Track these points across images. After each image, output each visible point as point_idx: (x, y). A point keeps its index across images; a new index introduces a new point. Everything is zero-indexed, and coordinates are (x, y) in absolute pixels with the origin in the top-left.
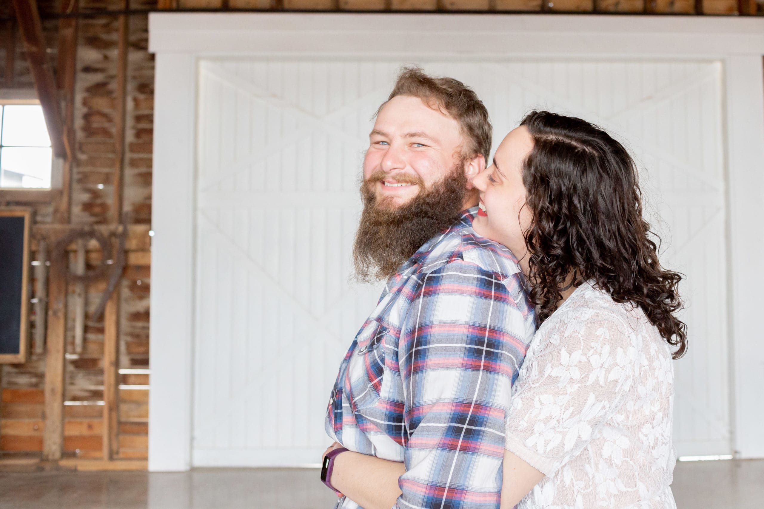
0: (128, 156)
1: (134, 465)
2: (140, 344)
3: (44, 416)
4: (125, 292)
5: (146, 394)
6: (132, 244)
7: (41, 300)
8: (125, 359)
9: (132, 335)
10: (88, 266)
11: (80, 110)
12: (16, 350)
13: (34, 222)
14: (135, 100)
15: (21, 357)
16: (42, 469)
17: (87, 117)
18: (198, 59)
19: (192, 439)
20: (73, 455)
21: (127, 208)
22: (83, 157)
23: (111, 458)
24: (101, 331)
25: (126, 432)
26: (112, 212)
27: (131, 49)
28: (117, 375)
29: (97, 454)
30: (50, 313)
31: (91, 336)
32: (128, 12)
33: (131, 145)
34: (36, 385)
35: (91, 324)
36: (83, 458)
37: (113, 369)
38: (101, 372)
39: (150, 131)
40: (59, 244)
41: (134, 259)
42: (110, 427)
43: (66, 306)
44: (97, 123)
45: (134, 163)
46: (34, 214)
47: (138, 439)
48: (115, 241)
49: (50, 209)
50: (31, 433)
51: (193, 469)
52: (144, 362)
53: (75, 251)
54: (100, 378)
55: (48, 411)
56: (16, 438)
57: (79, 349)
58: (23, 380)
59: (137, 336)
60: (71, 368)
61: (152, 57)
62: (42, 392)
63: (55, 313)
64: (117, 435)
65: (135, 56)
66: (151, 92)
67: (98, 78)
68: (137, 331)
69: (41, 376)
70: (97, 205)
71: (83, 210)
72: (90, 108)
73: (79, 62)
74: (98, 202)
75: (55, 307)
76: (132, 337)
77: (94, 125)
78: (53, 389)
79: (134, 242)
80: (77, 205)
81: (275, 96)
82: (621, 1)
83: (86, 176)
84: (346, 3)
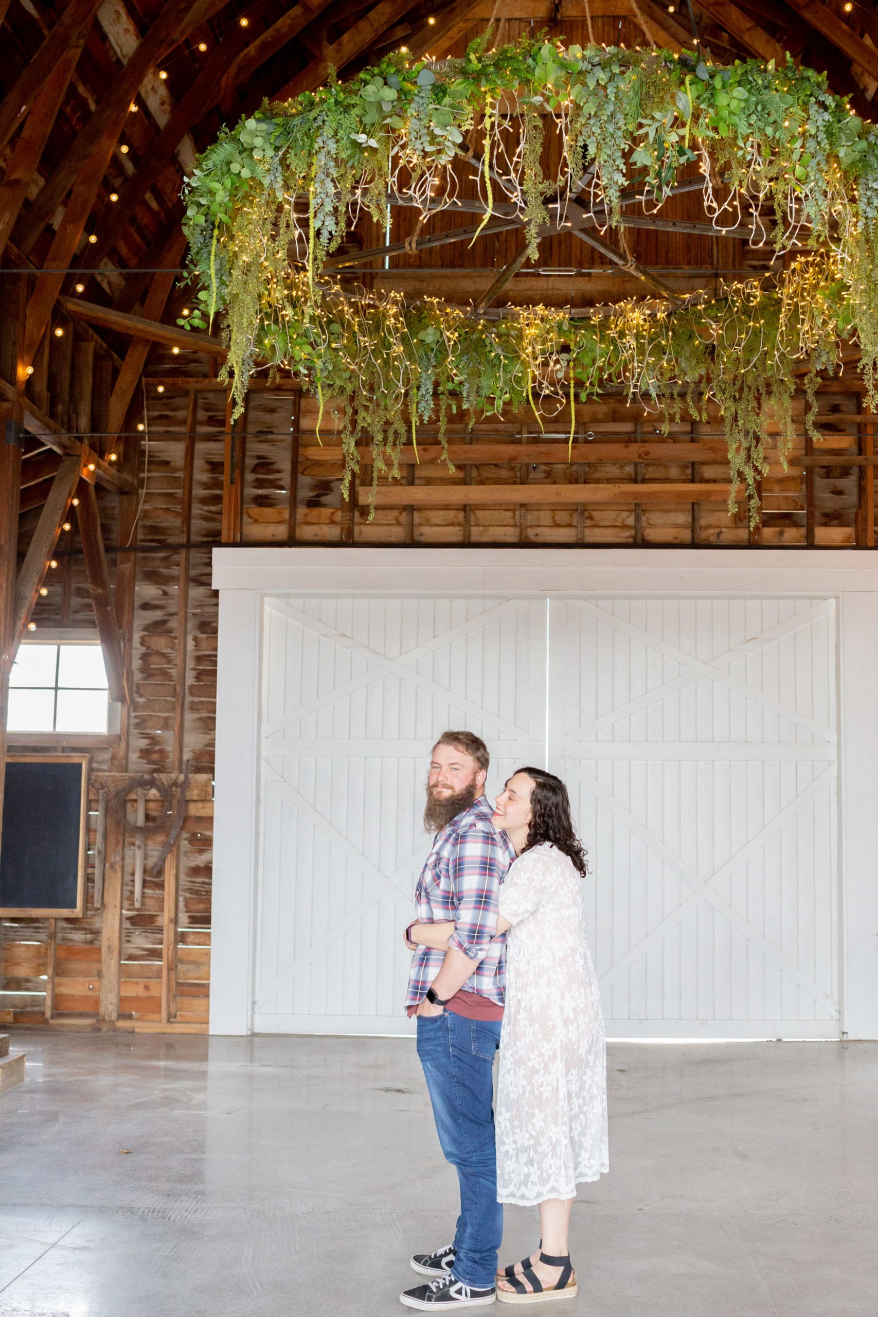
0: (189, 699)
1: (194, 1028)
2: (200, 901)
3: (99, 975)
4: (185, 845)
5: (207, 954)
6: (194, 794)
7: (99, 852)
8: (183, 918)
9: (189, 890)
10: (148, 818)
11: (138, 650)
12: (73, 905)
13: (91, 770)
14: (195, 639)
15: (78, 911)
16: (99, 1030)
17: (144, 657)
18: (263, 596)
19: (254, 1003)
20: (129, 1017)
21: (186, 756)
22: (141, 700)
23: (169, 1021)
24: (161, 886)
25: (183, 995)
26: (172, 759)
27: (191, 584)
28: (176, 932)
29: (154, 1016)
30: (107, 865)
31: (148, 891)
32: (189, 545)
33: (191, 687)
34: (91, 942)
35: (148, 878)
36: (138, 1019)
37: (172, 926)
38: (160, 930)
39: (214, 673)
40: (118, 793)
41: (194, 810)
42: (169, 989)
43: (123, 859)
44: (156, 663)
45: (194, 707)
46: (91, 761)
47: (198, 1002)
48: (177, 791)
49: (107, 756)
50: (86, 993)
51: (254, 1035)
52: (206, 920)
53: (136, 801)
54: (158, 936)
55: (104, 969)
56: (70, 997)
57: (137, 905)
58: (78, 936)
59: (197, 892)
60: (127, 925)
61: (216, 593)
62: (99, 950)
63: (112, 867)
64: (175, 997)
65: (196, 592)
66: (215, 631)
67: (157, 615)
68: (197, 887)
69: (97, 933)
70: (156, 752)
71: (141, 757)
72: (148, 647)
73: (136, 599)
74: (157, 748)
75: (113, 860)
76: (191, 893)
77: (153, 666)
78: (109, 947)
79: (196, 792)
80: (134, 752)
81: (345, 636)
82: (724, 530)
83: (144, 721)
84: (421, 535)
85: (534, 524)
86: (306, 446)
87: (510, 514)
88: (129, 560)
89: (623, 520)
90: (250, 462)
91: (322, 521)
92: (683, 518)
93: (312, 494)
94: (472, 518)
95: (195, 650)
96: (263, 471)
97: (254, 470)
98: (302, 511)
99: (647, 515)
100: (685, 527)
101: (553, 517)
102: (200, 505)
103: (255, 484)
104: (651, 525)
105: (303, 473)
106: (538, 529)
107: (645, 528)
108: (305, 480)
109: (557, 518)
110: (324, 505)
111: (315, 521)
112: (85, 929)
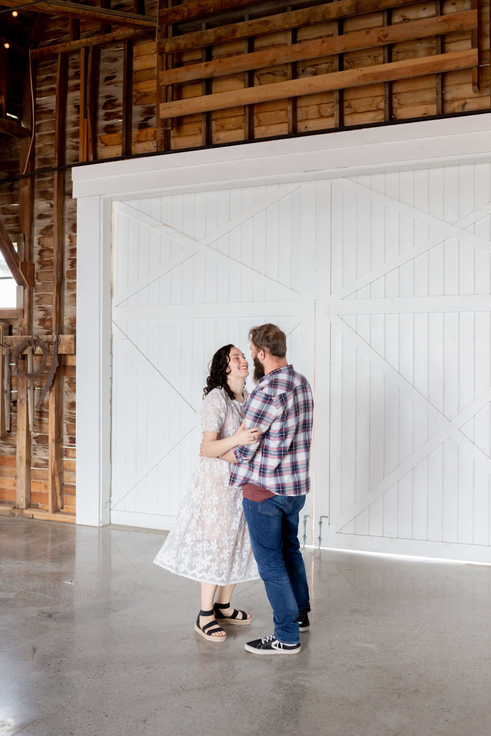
0: (66, 281)
2: (73, 427)
3: (16, 476)
4: (66, 386)
5: (75, 465)
6: (64, 350)
8: (65, 438)
9: (68, 419)
11: (36, 248)
14: (70, 237)
16: (13, 515)
17: (41, 253)
18: (112, 200)
22: (38, 284)
23: (53, 511)
24: (46, 414)
27: (67, 198)
28: (59, 448)
29: (45, 507)
30: (19, 401)
34: (12, 453)
37: (55, 445)
41: (71, 361)
42: (54, 488)
43: (27, 396)
44: (47, 257)
45: (69, 287)
47: (71, 499)
48: (52, 348)
49: (17, 324)
50: (10, 487)
52: (74, 441)
54: (46, 450)
55: (18, 473)
56: (3, 490)
58: (7, 449)
60: (34, 442)
62: (14, 459)
63: (22, 402)
64: (61, 494)
65: (69, 203)
67: (47, 222)
68: (71, 416)
69: (15, 447)
70: (48, 320)
71: (39, 324)
72: (43, 246)
73: (35, 212)
74: (49, 317)
75: (21, 397)
76: (70, 421)
77: (45, 259)
78: (21, 458)
79: (64, 348)
80: (36, 321)
81: (166, 225)
82: (468, 101)
83: (41, 298)
84: (218, 139)
85: (304, 118)
86: (137, 82)
87: (284, 112)
88: (26, 184)
89: (378, 104)
90: (101, 101)
91: (149, 139)
92: (430, 95)
93: (142, 119)
94: (256, 120)
95: (70, 245)
96: (110, 106)
97: (104, 108)
98: (135, 132)
99: (398, 97)
100: (431, 103)
101: (319, 110)
102: (71, 139)
103: (106, 117)
104: (401, 105)
105: (136, 104)
106: (307, 122)
107: (397, 109)
108: (137, 109)
109: (322, 111)
110: (150, 126)
111: (144, 140)
112: (11, 444)
